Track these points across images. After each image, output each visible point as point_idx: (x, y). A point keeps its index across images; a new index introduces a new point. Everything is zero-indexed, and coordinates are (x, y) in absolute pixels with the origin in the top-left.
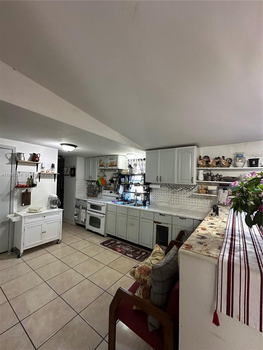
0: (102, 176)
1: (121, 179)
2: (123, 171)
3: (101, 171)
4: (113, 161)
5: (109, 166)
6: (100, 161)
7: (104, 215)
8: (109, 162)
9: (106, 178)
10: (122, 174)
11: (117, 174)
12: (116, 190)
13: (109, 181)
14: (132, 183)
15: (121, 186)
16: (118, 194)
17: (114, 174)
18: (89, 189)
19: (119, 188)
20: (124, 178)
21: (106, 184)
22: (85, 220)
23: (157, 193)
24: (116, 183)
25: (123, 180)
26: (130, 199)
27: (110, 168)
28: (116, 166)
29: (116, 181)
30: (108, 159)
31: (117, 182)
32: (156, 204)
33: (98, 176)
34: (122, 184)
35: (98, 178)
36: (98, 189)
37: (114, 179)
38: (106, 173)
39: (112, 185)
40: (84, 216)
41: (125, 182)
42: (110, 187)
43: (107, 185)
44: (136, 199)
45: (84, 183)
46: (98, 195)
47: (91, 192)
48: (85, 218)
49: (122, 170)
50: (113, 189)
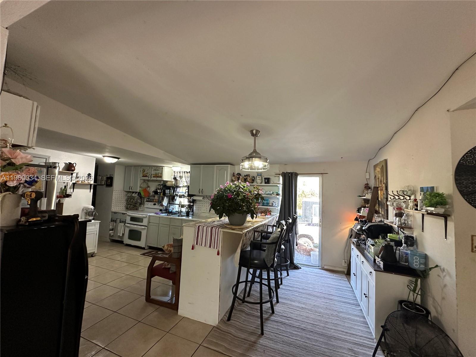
0: (144, 187)
1: (166, 190)
2: (168, 183)
3: (144, 182)
4: (157, 172)
5: (153, 177)
6: (144, 171)
7: (146, 227)
8: (153, 172)
9: (149, 189)
10: (167, 185)
11: (162, 185)
12: (160, 202)
13: (153, 192)
14: (177, 195)
15: (165, 197)
16: (162, 206)
17: (159, 185)
18: (128, 201)
19: (163, 199)
20: (169, 190)
21: (149, 195)
22: (123, 234)
23: (200, 205)
24: (160, 194)
25: (167, 191)
26: (174, 211)
27: (155, 179)
28: (161, 177)
29: (160, 193)
30: (153, 169)
31: (162, 194)
32: (199, 215)
33: (140, 187)
34: (167, 196)
35: (140, 189)
36: (139, 201)
37: (158, 190)
38: (150, 184)
39: (156, 197)
40: (122, 231)
41: (169, 194)
42: (154, 198)
43: (150, 197)
44: (181, 210)
45: (123, 194)
46: (139, 208)
47: (131, 205)
48: (123, 233)
49: (167, 181)
50: (157, 201)
